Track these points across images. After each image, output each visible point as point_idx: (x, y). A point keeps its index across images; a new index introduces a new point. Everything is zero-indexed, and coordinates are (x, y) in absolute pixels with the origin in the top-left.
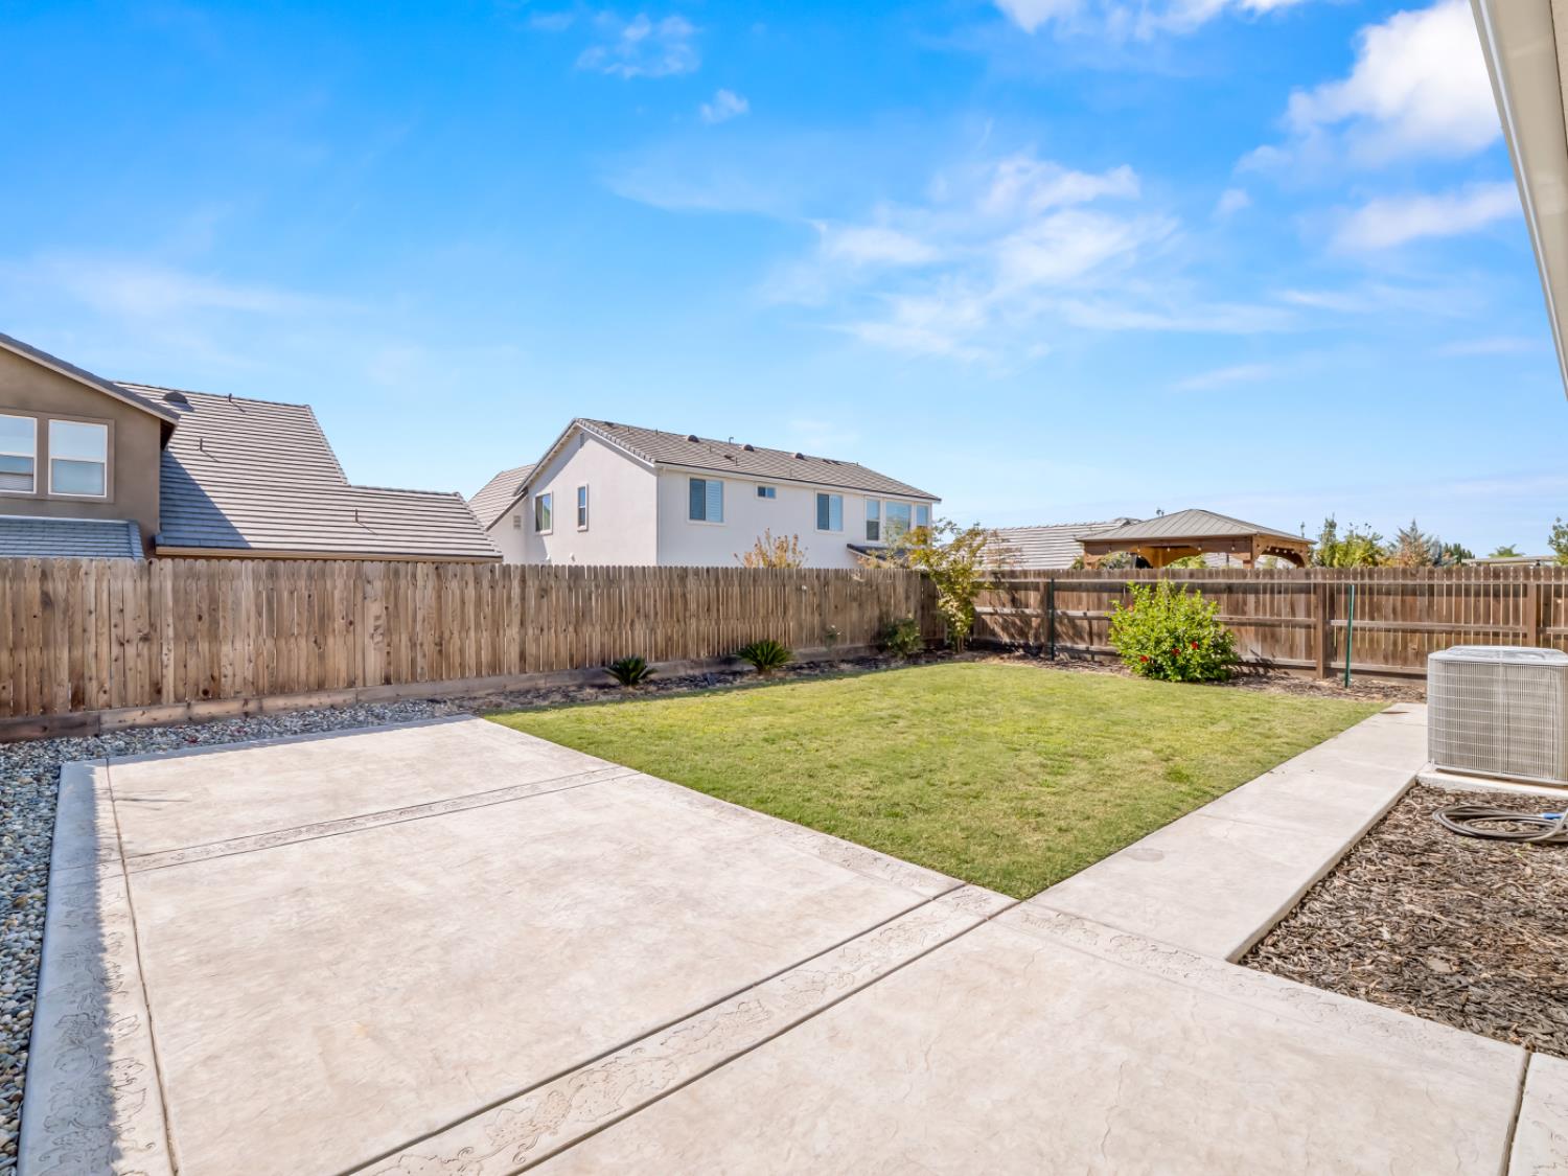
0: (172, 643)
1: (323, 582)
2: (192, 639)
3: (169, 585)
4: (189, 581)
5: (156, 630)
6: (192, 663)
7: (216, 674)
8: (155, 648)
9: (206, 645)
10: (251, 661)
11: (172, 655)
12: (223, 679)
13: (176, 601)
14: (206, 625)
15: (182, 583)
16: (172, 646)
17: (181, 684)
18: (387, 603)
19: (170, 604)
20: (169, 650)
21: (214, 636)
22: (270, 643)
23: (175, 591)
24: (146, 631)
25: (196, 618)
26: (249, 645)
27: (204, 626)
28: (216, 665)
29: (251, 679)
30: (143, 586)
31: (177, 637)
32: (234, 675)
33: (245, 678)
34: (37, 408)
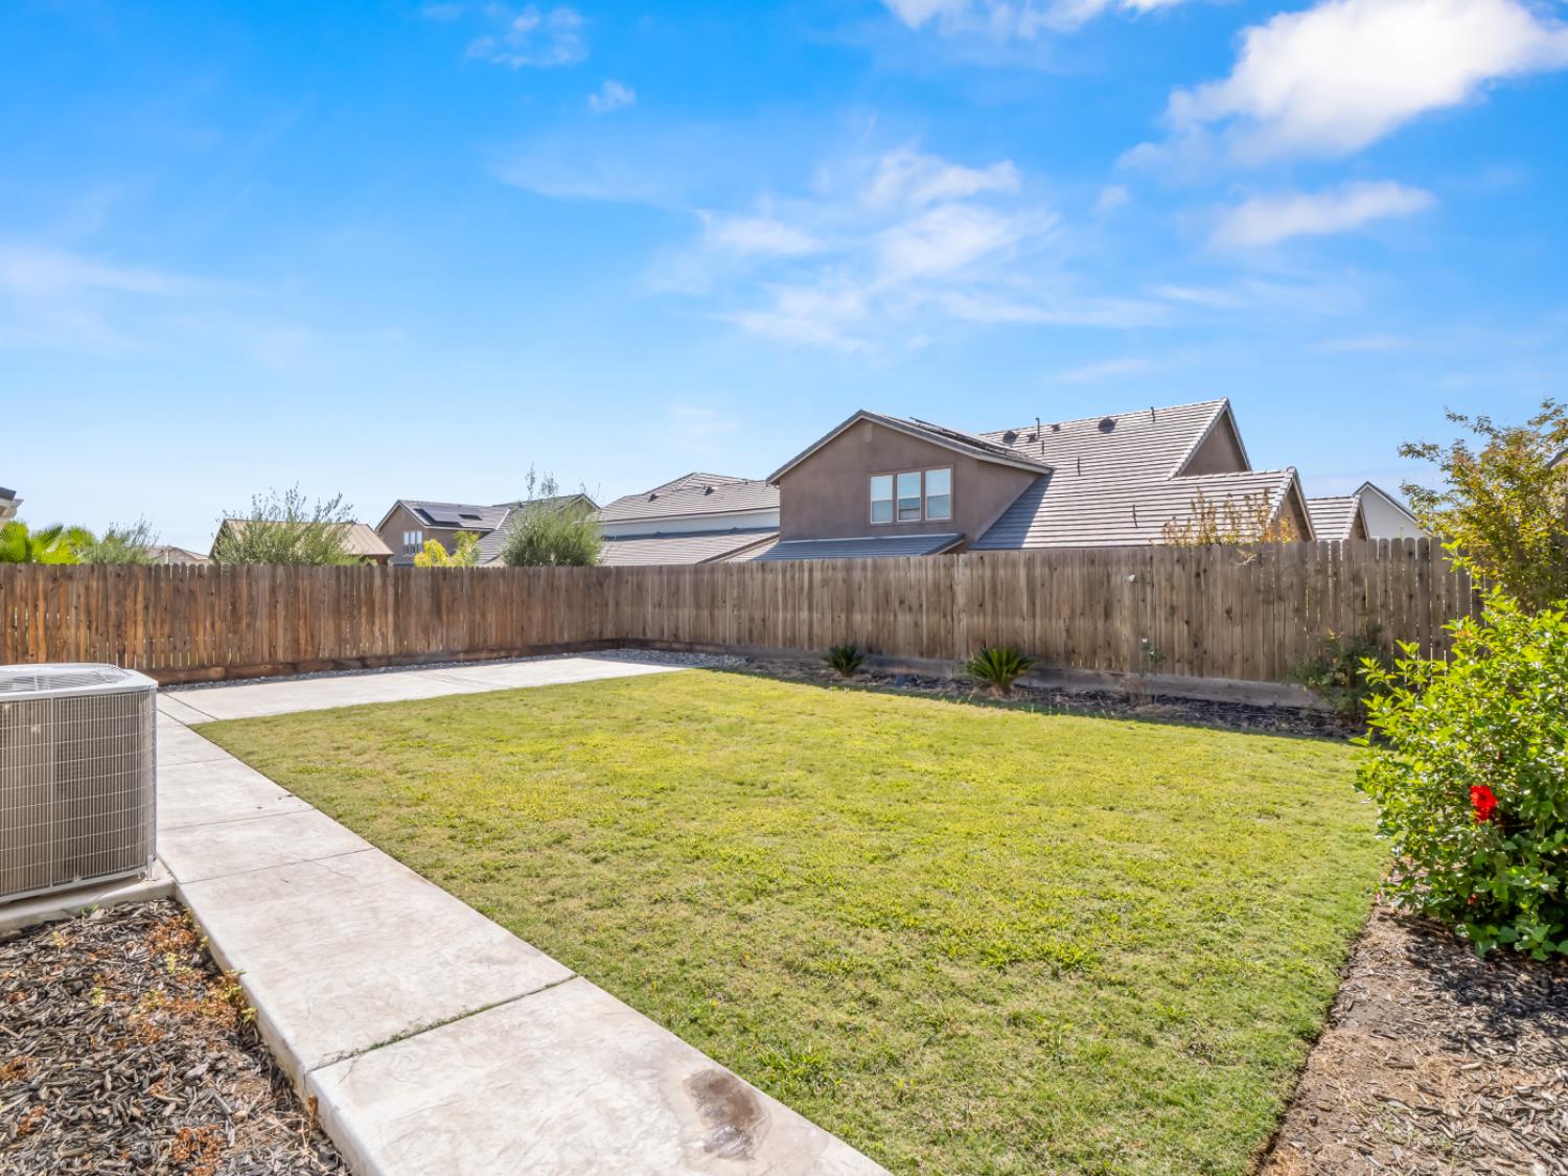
20: (665, 612)
21: (678, 606)
22: (695, 612)
24: (659, 601)
28: (678, 620)
31: (667, 606)
32: (683, 628)
34: (921, 466)
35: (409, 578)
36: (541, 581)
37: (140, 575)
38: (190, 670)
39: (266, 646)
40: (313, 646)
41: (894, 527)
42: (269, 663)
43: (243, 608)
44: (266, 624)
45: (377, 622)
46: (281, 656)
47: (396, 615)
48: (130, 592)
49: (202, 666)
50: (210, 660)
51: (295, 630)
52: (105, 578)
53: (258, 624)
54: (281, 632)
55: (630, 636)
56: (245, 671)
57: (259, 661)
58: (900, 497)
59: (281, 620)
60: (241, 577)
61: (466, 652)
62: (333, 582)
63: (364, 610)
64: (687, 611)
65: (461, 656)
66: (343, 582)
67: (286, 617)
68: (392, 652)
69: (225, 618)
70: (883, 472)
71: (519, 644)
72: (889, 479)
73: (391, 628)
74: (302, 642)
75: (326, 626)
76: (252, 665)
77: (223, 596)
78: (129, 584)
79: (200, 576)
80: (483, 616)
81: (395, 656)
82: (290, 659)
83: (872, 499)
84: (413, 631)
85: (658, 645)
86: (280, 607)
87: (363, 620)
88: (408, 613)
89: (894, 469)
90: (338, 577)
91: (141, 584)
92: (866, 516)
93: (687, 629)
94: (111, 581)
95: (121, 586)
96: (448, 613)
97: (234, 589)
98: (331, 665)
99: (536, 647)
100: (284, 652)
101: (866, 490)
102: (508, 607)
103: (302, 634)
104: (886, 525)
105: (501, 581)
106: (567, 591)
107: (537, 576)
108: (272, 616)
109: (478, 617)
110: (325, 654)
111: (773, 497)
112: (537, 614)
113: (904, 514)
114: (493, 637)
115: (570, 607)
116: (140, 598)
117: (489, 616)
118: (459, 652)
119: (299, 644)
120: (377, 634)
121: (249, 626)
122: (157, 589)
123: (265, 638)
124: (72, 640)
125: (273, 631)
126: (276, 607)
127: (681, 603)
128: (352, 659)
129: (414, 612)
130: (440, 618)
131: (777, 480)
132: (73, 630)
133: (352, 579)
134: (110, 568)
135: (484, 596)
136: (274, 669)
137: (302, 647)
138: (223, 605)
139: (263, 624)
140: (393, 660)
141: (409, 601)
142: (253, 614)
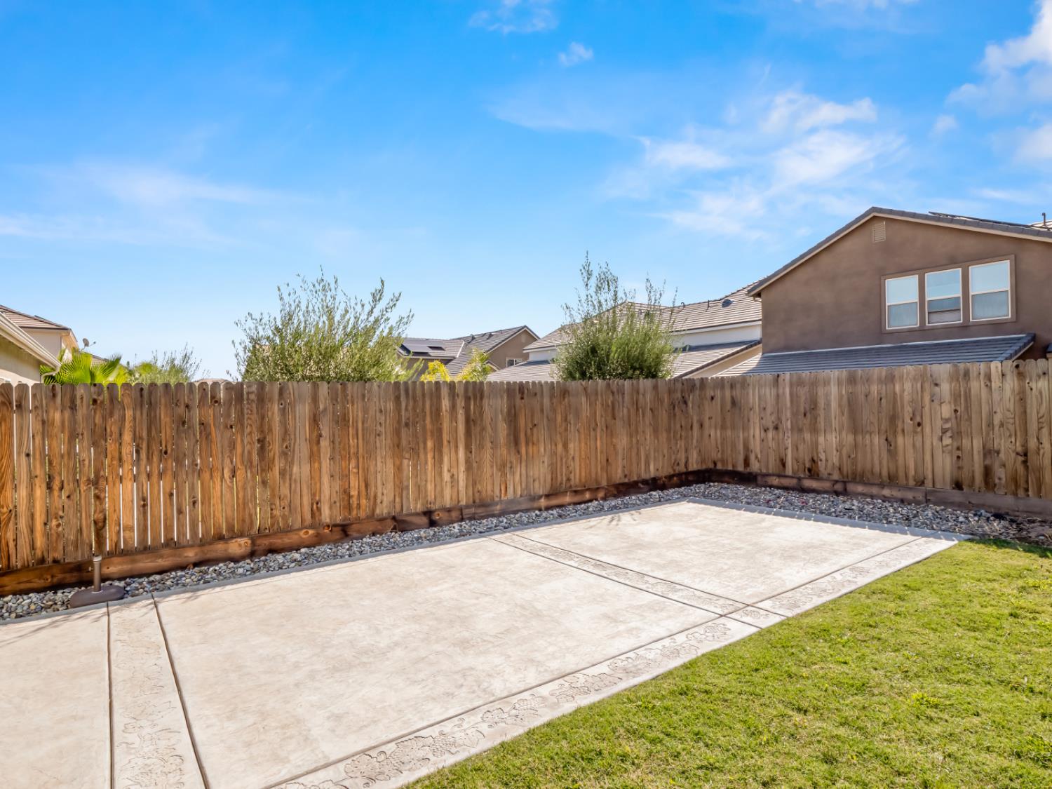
0: (790, 432)
1: (892, 386)
2: (800, 430)
3: (787, 390)
4: (799, 388)
5: (781, 422)
6: (801, 447)
7: (815, 458)
8: (781, 434)
9: (809, 435)
10: (837, 451)
11: (790, 441)
12: (819, 463)
13: (792, 401)
14: (809, 420)
15: (795, 390)
16: (790, 435)
17: (795, 462)
18: (955, 406)
19: (788, 404)
20: (788, 437)
21: (814, 430)
22: (851, 438)
23: (791, 395)
24: (776, 423)
25: (803, 415)
26: (836, 438)
27: (807, 421)
28: (815, 449)
29: (838, 465)
30: (774, 391)
31: (792, 429)
32: (827, 461)
33: (834, 464)
34: (962, 261)
35: (482, 398)
36: (627, 397)
37: (127, 400)
38: (202, 543)
39: (306, 501)
40: (367, 498)
41: (922, 331)
42: (312, 527)
43: (275, 448)
44: (306, 468)
45: (446, 459)
46: (326, 515)
47: (468, 448)
48: (112, 427)
49: (220, 538)
50: (230, 528)
51: (345, 476)
52: (73, 408)
53: (295, 469)
54: (326, 479)
55: (719, 466)
56: (278, 542)
57: (297, 525)
58: (928, 298)
59: (326, 463)
60: (271, 400)
61: (548, 496)
62: (391, 405)
63: (430, 444)
64: (833, 439)
65: (543, 502)
66: (403, 405)
67: (332, 459)
68: (463, 503)
69: (251, 462)
70: (904, 271)
71: (604, 483)
72: (913, 280)
73: (462, 468)
74: (354, 493)
75: (383, 469)
76: (288, 530)
77: (247, 430)
78: (111, 415)
79: (215, 400)
80: (565, 446)
81: (467, 507)
82: (339, 520)
83: (887, 304)
84: (487, 469)
85: (775, 481)
86: (324, 443)
87: (430, 456)
88: (481, 447)
89: (920, 267)
90: (398, 398)
91: (129, 413)
92: (880, 321)
93: (836, 460)
94: (82, 411)
95: (98, 420)
96: (527, 444)
97: (263, 418)
98: (391, 524)
99: (623, 484)
100: (331, 508)
101: (880, 293)
102: (592, 433)
103: (354, 482)
104: (911, 331)
105: (584, 399)
106: (651, 409)
107: (621, 391)
108: (314, 456)
109: (560, 447)
110: (383, 509)
111: (755, 310)
112: (622, 441)
113: (935, 317)
114: (578, 474)
115: (656, 431)
116: (127, 437)
117: (571, 446)
118: (540, 497)
119: (350, 497)
120: (446, 477)
121: (283, 473)
122: (152, 422)
123: (305, 491)
124: (23, 508)
125: (315, 477)
126: (318, 443)
127: (821, 424)
128: (417, 514)
129: (489, 445)
130: (519, 452)
131: (757, 292)
132: (23, 492)
133: (415, 401)
134: (80, 391)
135: (565, 419)
136: (318, 535)
137: (354, 501)
138: (246, 443)
139: (301, 470)
140: (466, 511)
141: (483, 429)
142: (286, 453)
